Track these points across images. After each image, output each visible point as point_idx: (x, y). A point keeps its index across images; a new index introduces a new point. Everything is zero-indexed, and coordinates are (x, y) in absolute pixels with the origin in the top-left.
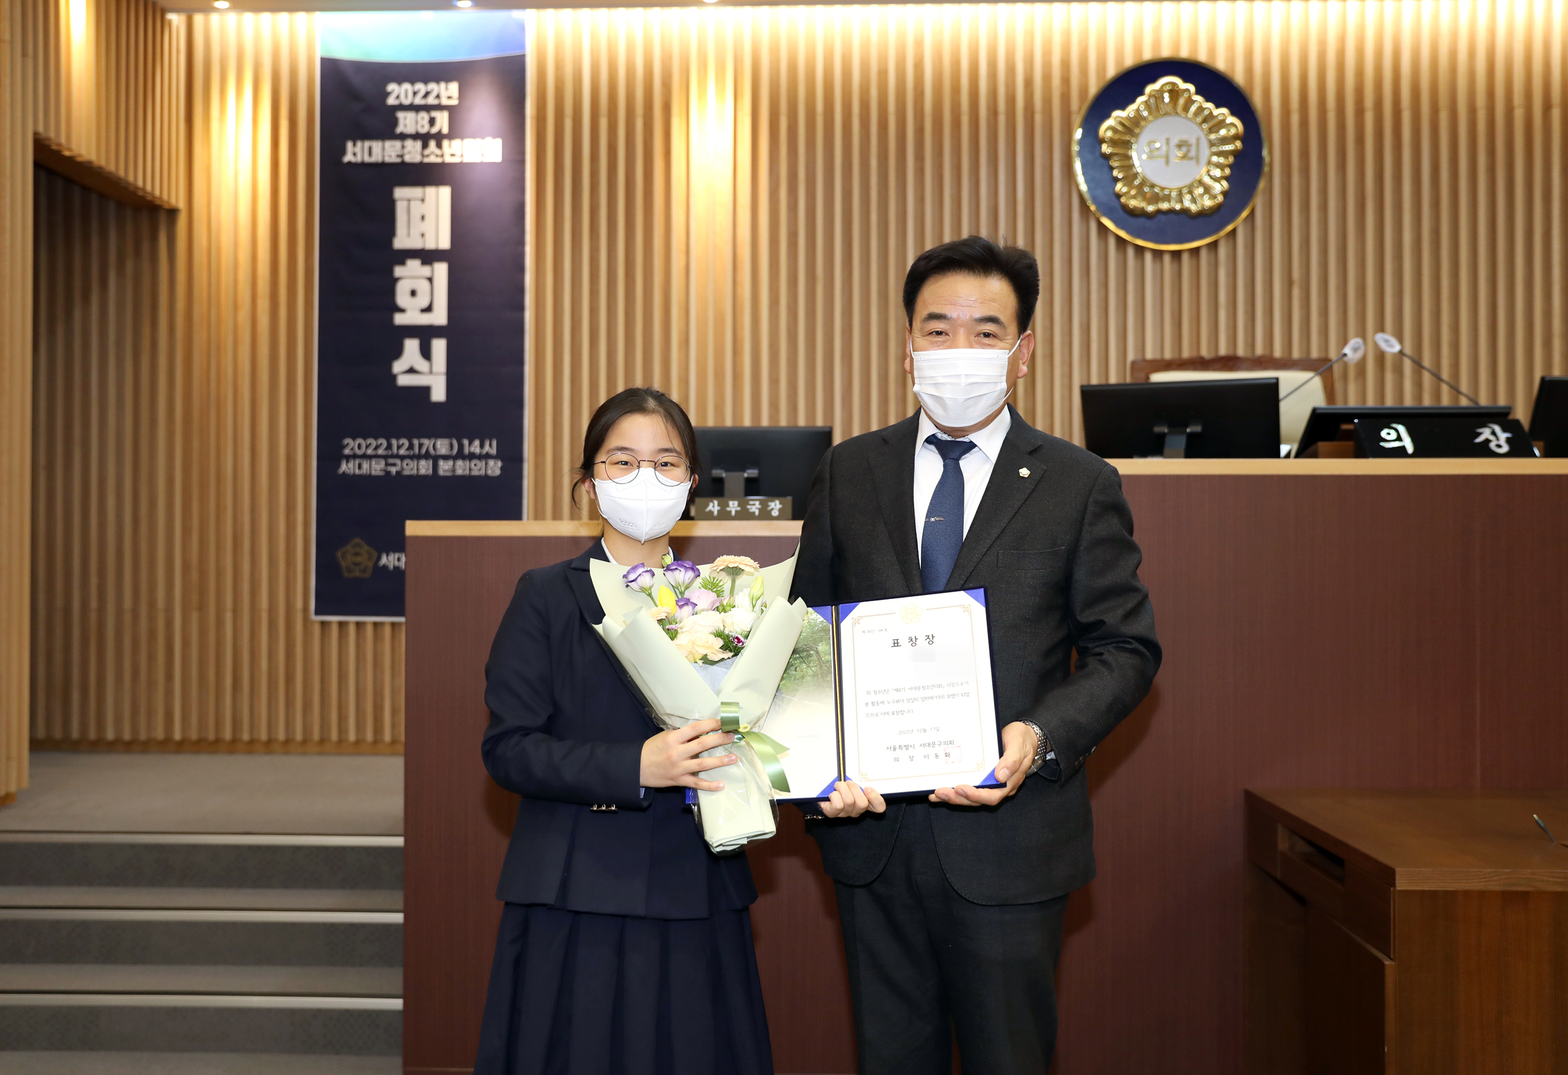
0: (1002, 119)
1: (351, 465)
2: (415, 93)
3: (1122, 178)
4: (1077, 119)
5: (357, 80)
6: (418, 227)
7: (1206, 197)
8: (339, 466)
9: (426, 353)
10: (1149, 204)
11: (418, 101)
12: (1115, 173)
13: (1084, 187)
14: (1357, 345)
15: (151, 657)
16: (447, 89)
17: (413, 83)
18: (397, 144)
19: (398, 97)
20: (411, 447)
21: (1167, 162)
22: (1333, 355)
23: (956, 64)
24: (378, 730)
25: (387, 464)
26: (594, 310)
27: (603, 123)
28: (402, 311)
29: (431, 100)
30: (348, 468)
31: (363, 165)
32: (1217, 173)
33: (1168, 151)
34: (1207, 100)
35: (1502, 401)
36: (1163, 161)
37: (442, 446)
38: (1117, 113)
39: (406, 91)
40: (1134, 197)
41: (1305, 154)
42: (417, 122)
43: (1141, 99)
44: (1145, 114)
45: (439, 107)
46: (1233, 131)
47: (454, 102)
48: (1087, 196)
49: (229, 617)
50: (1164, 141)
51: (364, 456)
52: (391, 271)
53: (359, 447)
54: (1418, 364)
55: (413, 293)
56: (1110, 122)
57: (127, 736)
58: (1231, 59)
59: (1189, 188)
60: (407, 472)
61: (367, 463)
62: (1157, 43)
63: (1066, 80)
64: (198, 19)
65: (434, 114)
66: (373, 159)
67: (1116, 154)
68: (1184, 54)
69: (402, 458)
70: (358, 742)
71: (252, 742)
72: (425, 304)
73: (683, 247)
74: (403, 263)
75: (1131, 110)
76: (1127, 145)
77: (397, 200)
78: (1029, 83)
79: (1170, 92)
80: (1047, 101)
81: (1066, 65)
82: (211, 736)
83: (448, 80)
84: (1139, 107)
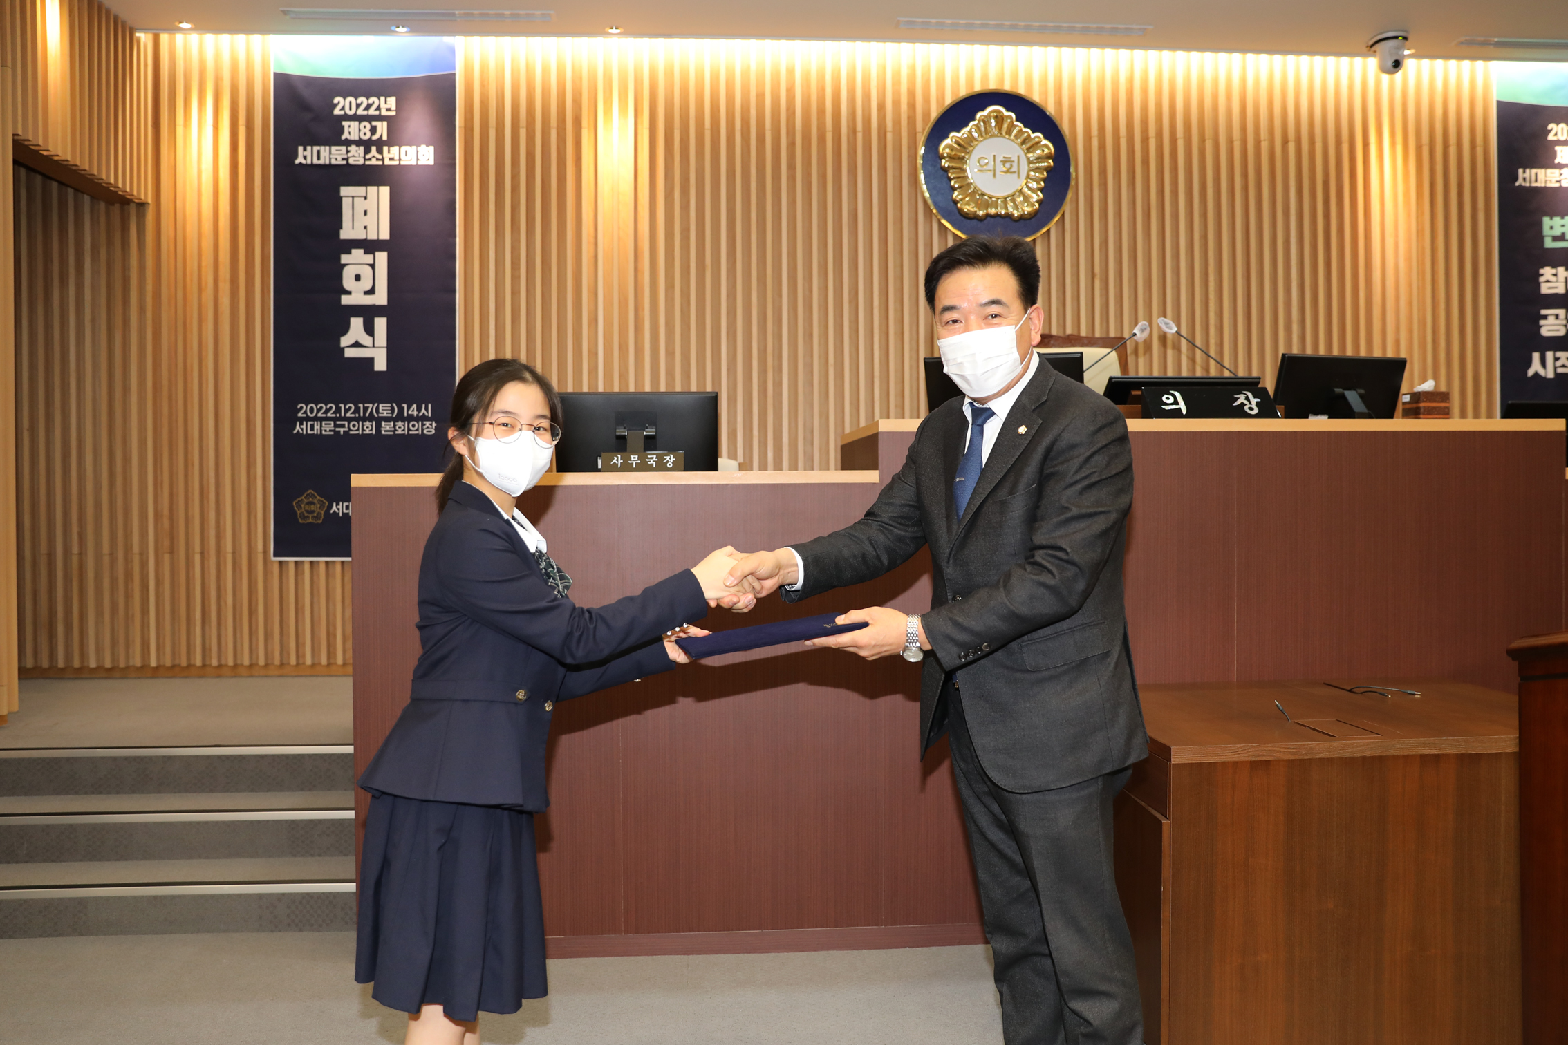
0: (860, 136)
1: (304, 426)
2: (358, 106)
3: (960, 187)
4: (921, 138)
5: (306, 93)
6: (361, 221)
7: (1025, 204)
8: (293, 427)
9: (369, 330)
10: (980, 209)
11: (361, 112)
12: (952, 183)
13: (927, 195)
14: (1145, 327)
15: (128, 596)
16: (386, 102)
17: (356, 96)
18: (344, 148)
19: (343, 108)
20: (357, 410)
21: (994, 175)
22: (1126, 335)
23: (822, 90)
24: (331, 654)
25: (336, 426)
26: (515, 293)
27: (523, 133)
28: (349, 293)
29: (372, 112)
30: (302, 429)
31: (312, 166)
32: (1034, 185)
33: (994, 166)
34: (1025, 127)
35: (1255, 374)
36: (992, 173)
37: (384, 410)
38: (953, 134)
39: (350, 103)
40: (968, 204)
41: (1103, 171)
42: (360, 130)
43: (972, 123)
44: (975, 135)
45: (380, 118)
46: (1046, 151)
47: (393, 113)
48: (930, 202)
49: (197, 558)
50: (991, 158)
51: (316, 419)
52: (338, 259)
53: (311, 410)
54: (1192, 343)
55: (358, 278)
56: (947, 141)
57: (108, 665)
58: (1044, 92)
59: (1012, 196)
60: (353, 432)
61: (318, 424)
62: (985, 78)
63: (912, 106)
64: (164, 38)
65: (374, 123)
66: (321, 162)
67: (953, 168)
68: (1007, 87)
69: (349, 420)
70: (313, 665)
71: (220, 667)
72: (368, 287)
73: (592, 240)
74: (348, 252)
75: (965, 130)
76: (962, 159)
77: (343, 198)
78: (881, 107)
79: (996, 117)
80: (897, 122)
81: (912, 94)
82: (184, 663)
83: (387, 96)
84: (971, 129)
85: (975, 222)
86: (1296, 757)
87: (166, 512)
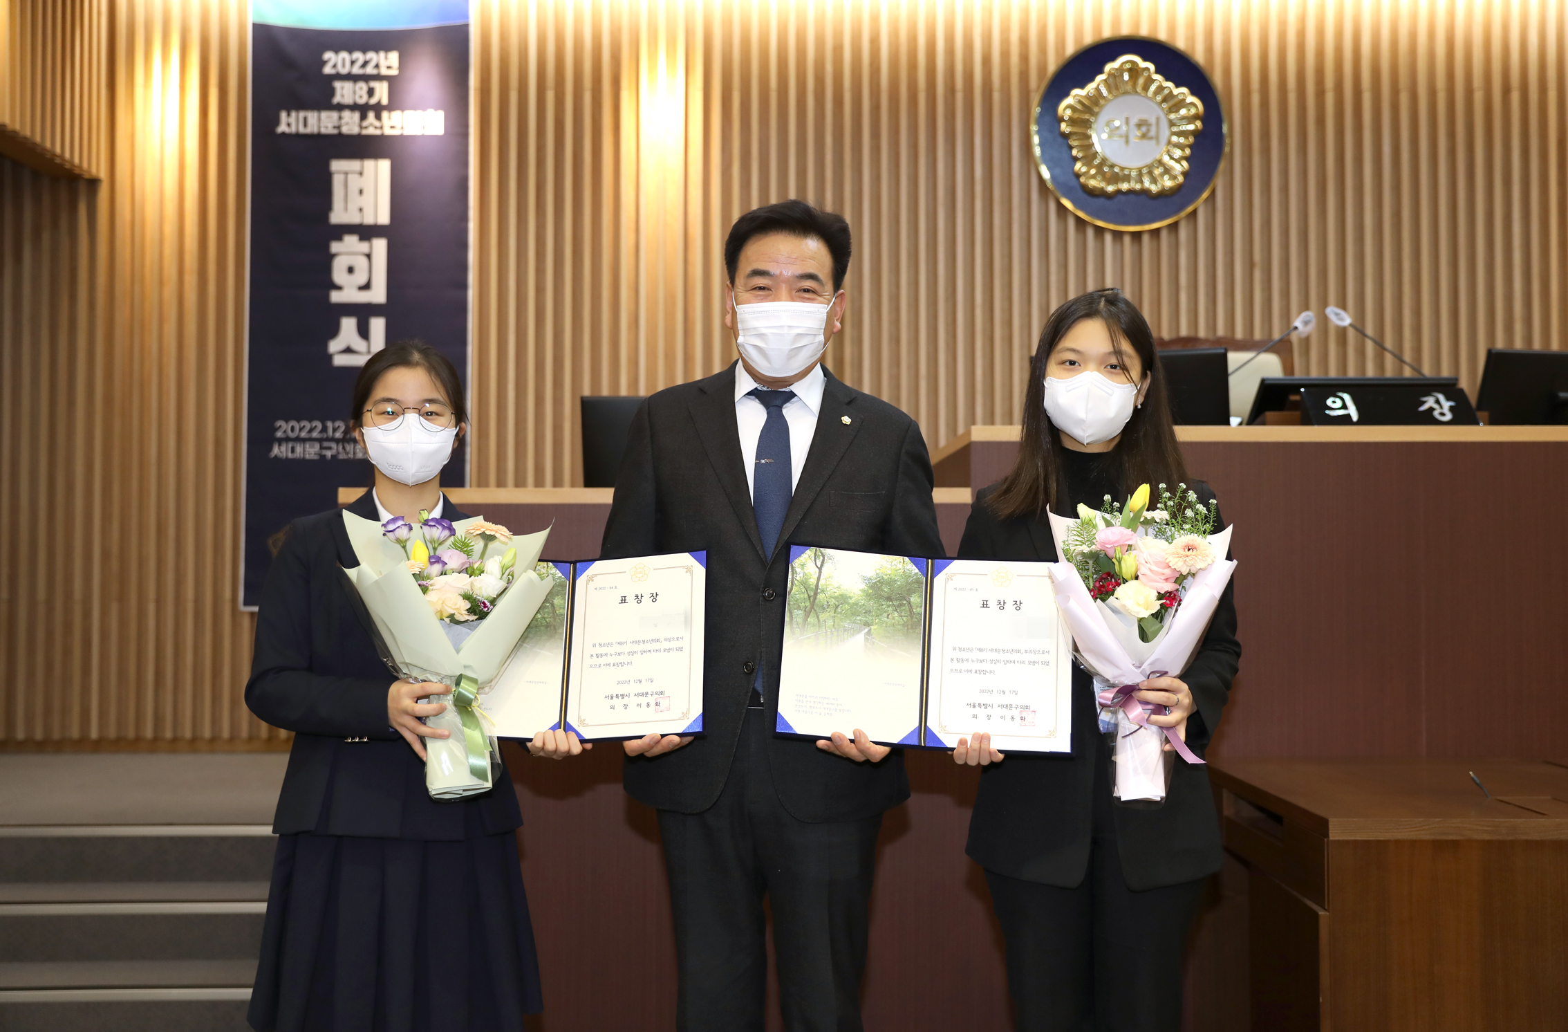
0: (959, 96)
1: (283, 448)
2: (353, 63)
3: (1081, 158)
4: (1036, 99)
5: (291, 48)
6: (355, 201)
7: (1166, 177)
8: (271, 449)
9: (364, 332)
10: (1109, 184)
11: (356, 70)
12: (1074, 152)
15: (67, 652)
16: (386, 58)
17: (350, 52)
18: (335, 115)
19: (335, 66)
21: (1127, 142)
23: (913, 40)
25: (322, 448)
26: (540, 289)
27: (550, 96)
28: (339, 288)
29: (370, 70)
30: (281, 452)
31: (298, 136)
32: (1178, 153)
33: (1128, 131)
34: (1167, 79)
36: (1123, 140)
38: (1076, 92)
39: (344, 60)
40: (1094, 177)
41: (1265, 135)
42: (354, 93)
43: (1100, 78)
44: (1105, 92)
45: (379, 78)
46: (1193, 111)
47: (394, 72)
49: (151, 608)
50: (1124, 120)
51: (298, 439)
52: (327, 247)
53: (293, 429)
55: (351, 270)
56: (1069, 101)
57: (39, 735)
58: (1191, 39)
59: (1149, 168)
60: (342, 456)
61: (300, 446)
62: (1116, 21)
63: (1024, 58)
65: (373, 84)
66: (309, 130)
67: (1075, 133)
68: (1144, 32)
69: (339, 441)
71: (175, 740)
72: (363, 280)
73: (633, 225)
74: (339, 238)
75: (1091, 87)
76: (1087, 124)
77: (334, 173)
78: (987, 60)
79: (1130, 70)
80: (1006, 79)
81: (1024, 42)
82: (131, 734)
83: (387, 49)
84: (1098, 85)
85: (1102, 201)
86: (1495, 838)
87: (115, 550)
